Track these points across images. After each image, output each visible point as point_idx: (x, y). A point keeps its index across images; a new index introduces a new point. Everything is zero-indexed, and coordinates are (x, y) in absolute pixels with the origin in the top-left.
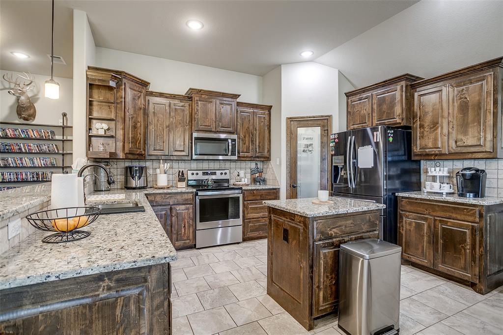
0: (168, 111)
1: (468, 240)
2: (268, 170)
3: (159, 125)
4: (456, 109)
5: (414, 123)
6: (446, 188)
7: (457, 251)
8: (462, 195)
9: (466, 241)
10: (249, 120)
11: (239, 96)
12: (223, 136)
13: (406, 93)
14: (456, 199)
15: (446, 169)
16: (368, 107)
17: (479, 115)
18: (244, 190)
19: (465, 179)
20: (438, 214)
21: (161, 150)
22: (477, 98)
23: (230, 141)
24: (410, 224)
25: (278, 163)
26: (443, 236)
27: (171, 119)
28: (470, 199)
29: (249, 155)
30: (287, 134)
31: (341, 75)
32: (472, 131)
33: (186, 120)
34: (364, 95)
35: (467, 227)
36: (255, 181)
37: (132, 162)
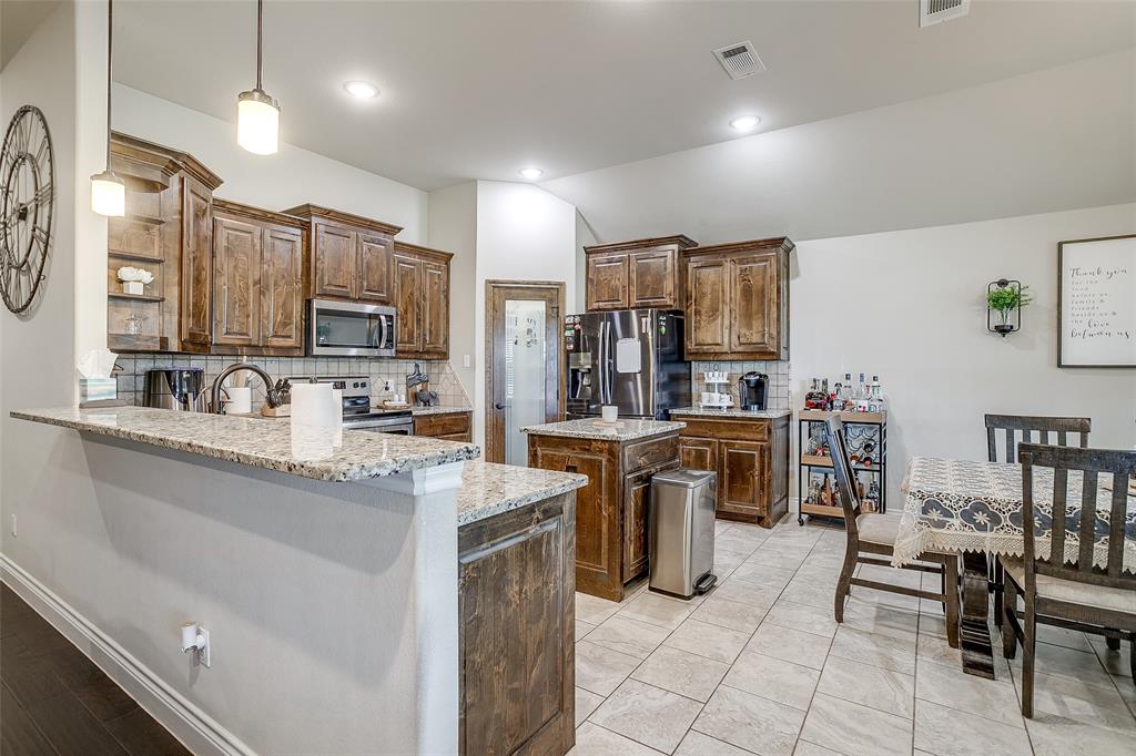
0: (258, 247)
1: (757, 465)
2: (441, 379)
3: (237, 278)
4: (739, 293)
5: (687, 308)
6: (726, 401)
7: (745, 480)
8: (746, 408)
9: (754, 465)
10: (414, 280)
11: (400, 229)
12: (370, 308)
13: (679, 261)
14: (738, 413)
15: (726, 374)
16: (623, 275)
17: (763, 303)
18: (416, 416)
19: (748, 387)
20: (725, 434)
21: (241, 334)
22: (761, 283)
23: (383, 318)
24: (689, 453)
25: (467, 364)
26: (730, 463)
27: (266, 267)
28: (754, 413)
29: (413, 346)
30: (487, 311)
31: (581, 219)
32: (756, 325)
33: (296, 271)
34: (617, 256)
35: (755, 448)
36: (416, 398)
37: (154, 359)
